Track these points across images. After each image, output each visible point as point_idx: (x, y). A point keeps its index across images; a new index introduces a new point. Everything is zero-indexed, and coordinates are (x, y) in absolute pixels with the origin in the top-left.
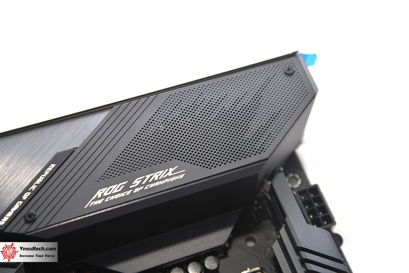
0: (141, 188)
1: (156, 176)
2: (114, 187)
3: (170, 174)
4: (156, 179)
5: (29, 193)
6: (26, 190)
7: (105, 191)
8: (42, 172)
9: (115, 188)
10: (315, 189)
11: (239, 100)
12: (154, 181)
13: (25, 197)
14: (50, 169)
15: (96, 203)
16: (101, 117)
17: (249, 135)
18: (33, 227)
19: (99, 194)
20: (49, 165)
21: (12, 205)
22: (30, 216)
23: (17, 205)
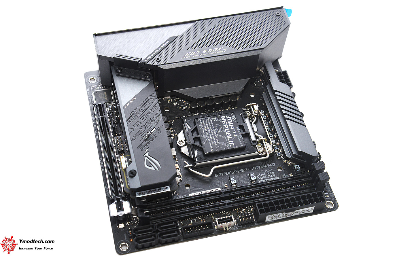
0: (206, 54)
2: (195, 52)
3: (219, 50)
4: (213, 51)
5: (158, 51)
6: (157, 49)
7: (190, 54)
8: (164, 43)
10: (285, 72)
11: (253, 24)
12: (212, 52)
13: (156, 52)
14: (167, 42)
15: (186, 58)
16: (191, 25)
17: (257, 38)
18: (159, 63)
19: (188, 54)
20: (167, 41)
21: (151, 54)
22: (158, 59)
23: (153, 55)
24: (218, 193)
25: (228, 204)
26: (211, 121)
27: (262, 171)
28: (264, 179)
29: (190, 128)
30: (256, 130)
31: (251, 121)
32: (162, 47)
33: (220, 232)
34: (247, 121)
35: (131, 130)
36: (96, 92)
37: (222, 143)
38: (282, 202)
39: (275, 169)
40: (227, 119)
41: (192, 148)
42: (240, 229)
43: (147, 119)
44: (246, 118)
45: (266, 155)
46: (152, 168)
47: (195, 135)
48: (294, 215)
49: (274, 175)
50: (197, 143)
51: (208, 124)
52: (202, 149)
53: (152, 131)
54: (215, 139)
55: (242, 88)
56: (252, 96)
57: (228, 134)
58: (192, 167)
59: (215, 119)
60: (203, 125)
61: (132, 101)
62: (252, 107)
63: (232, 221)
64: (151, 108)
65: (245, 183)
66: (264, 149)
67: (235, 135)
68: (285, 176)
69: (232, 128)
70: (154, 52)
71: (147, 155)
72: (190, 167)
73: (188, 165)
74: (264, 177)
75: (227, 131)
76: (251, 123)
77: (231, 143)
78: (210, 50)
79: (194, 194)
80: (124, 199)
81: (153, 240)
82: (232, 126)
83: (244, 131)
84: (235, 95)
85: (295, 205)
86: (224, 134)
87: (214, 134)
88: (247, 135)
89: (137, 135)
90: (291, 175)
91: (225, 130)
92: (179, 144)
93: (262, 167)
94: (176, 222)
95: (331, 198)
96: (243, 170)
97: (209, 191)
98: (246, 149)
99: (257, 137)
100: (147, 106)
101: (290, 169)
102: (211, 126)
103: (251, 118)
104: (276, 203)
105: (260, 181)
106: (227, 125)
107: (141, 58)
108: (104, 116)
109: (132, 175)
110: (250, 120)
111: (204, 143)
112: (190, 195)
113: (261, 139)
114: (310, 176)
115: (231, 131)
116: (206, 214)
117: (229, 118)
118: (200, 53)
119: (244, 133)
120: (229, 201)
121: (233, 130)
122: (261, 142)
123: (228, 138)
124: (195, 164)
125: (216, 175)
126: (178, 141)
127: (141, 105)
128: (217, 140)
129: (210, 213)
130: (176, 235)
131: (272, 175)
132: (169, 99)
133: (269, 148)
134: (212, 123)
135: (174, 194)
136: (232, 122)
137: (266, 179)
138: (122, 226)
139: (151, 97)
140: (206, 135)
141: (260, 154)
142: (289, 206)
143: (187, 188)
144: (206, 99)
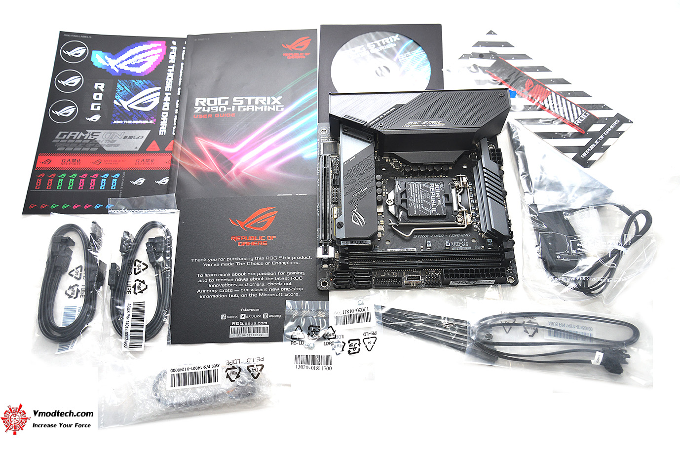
0: (426, 125)
1: (433, 122)
3: (439, 123)
6: (382, 115)
7: (411, 123)
8: (389, 110)
9: (415, 123)
10: (499, 150)
12: (432, 124)
13: (381, 117)
14: (392, 110)
15: (406, 126)
16: (417, 95)
18: (381, 129)
19: (409, 123)
20: (392, 108)
21: (376, 119)
22: (381, 124)
23: (377, 120)
24: (413, 253)
25: (419, 264)
26: (420, 186)
27: (457, 239)
28: (457, 247)
29: (400, 189)
30: (460, 201)
31: (458, 191)
32: (387, 113)
33: (408, 287)
34: (453, 191)
35: (346, 186)
36: (325, 143)
37: (426, 209)
38: (467, 271)
39: (469, 240)
40: (435, 187)
41: (398, 208)
42: (425, 287)
43: (361, 178)
44: (453, 188)
45: (464, 226)
46: (358, 224)
47: (404, 197)
48: (476, 284)
49: (467, 245)
50: (404, 205)
51: (417, 188)
52: (407, 211)
53: (364, 190)
54: (421, 204)
55: (456, 159)
56: (465, 167)
57: (433, 200)
58: (395, 226)
59: (424, 185)
60: (412, 189)
61: (351, 160)
62: (461, 178)
63: (419, 279)
64: (367, 168)
65: (438, 248)
66: (464, 219)
67: (440, 203)
68: (477, 248)
69: (438, 196)
70: (379, 117)
71: (355, 210)
72: (393, 225)
73: (392, 224)
74: (458, 245)
75: (432, 198)
76: (457, 193)
77: (434, 210)
78: (430, 122)
79: (392, 250)
80: (331, 245)
81: (348, 283)
82: (438, 194)
83: (448, 201)
84: (448, 165)
85: (478, 276)
86: (430, 200)
87: (420, 199)
88: (450, 204)
89: (350, 191)
90: (483, 247)
91: (432, 196)
92: (387, 203)
93: (458, 235)
94: (370, 272)
95: (514, 274)
96: (440, 236)
97: (405, 250)
98: (447, 218)
99: (459, 208)
100: (364, 165)
101: (483, 242)
102: (419, 191)
103: (458, 188)
104: (462, 271)
105: (454, 249)
106: (434, 192)
107: (366, 121)
108: (327, 168)
109: (339, 226)
110: (456, 190)
111: (410, 205)
112: (388, 250)
113: (463, 210)
114: (499, 252)
115: (436, 199)
116: (399, 269)
117: (437, 186)
118: (420, 124)
119: (449, 202)
120: (421, 262)
121: (439, 197)
122: (463, 212)
123: (432, 205)
124: (398, 224)
125: (415, 237)
126: (387, 200)
127: (360, 164)
128: (422, 205)
129: (403, 269)
130: (369, 283)
131: (466, 244)
132: (387, 159)
133: (468, 219)
134: (421, 188)
135: (375, 247)
136: (439, 190)
137: (459, 247)
138: (325, 266)
139: (369, 158)
140: (413, 198)
141: (458, 224)
142: (473, 276)
143: (388, 243)
144: (421, 165)
